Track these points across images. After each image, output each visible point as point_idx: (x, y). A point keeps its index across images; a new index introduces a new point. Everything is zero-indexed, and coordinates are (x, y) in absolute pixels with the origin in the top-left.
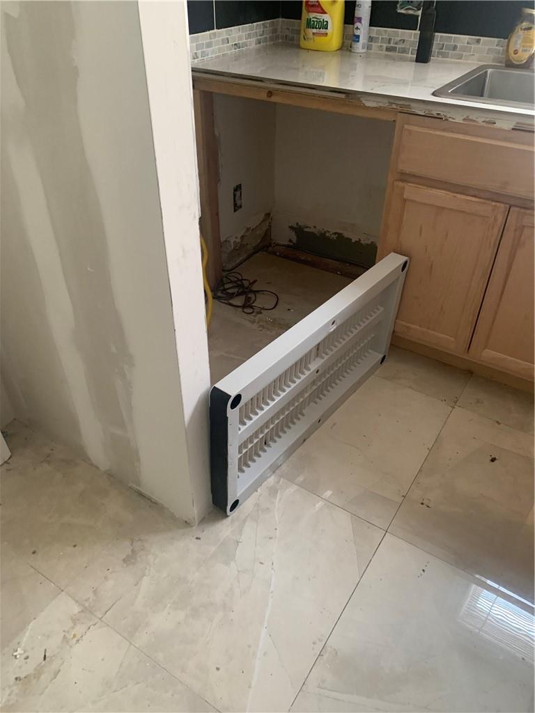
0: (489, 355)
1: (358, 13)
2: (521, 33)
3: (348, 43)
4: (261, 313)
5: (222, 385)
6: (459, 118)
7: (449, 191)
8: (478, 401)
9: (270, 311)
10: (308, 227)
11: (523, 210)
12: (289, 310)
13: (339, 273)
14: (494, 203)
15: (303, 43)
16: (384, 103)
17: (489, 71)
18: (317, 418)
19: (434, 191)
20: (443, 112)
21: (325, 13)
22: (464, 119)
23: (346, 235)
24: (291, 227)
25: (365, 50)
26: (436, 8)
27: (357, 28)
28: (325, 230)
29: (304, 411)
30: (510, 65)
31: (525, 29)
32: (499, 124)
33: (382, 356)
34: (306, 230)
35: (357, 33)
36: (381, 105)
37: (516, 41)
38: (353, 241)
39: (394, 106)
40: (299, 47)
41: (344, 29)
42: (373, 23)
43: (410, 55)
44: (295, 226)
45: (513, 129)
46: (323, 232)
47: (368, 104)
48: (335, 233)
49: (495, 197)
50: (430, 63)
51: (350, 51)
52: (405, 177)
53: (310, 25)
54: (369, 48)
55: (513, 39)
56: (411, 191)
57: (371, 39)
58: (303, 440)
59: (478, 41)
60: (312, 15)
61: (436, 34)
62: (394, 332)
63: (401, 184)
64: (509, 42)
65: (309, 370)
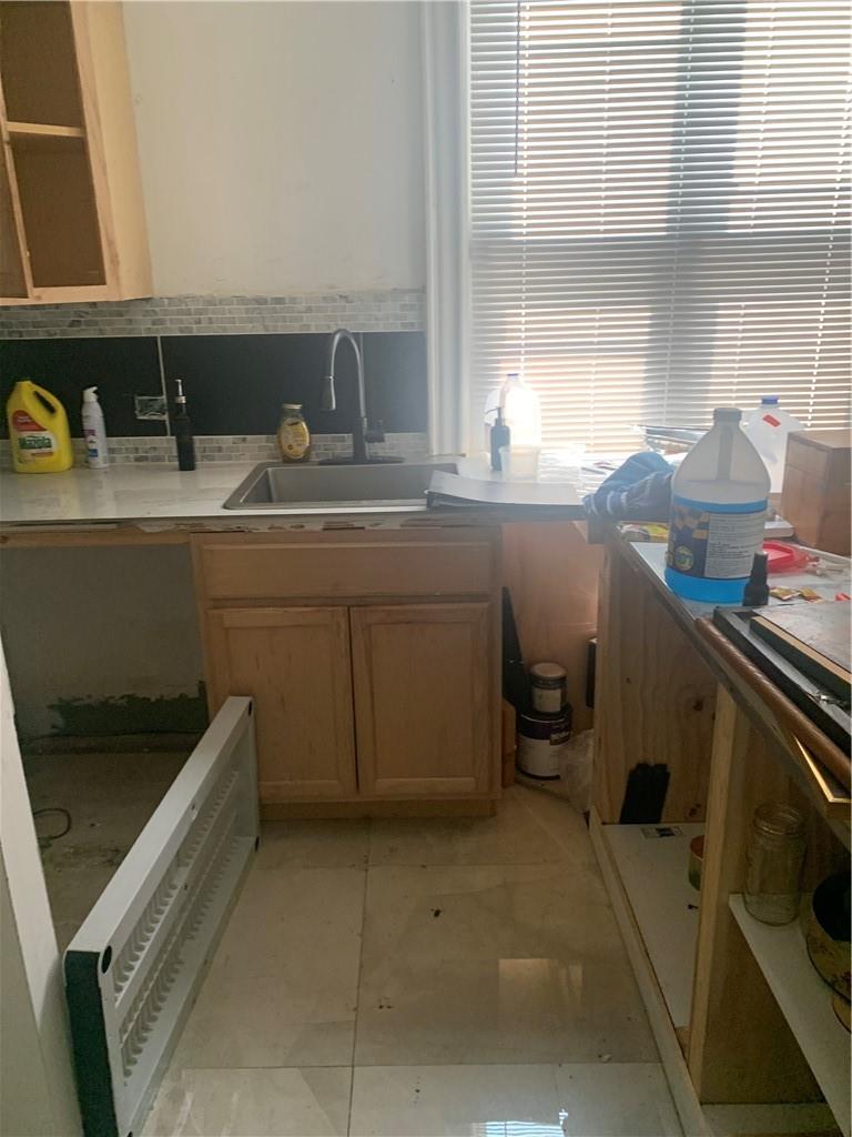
0: (385, 785)
1: (87, 425)
2: (289, 428)
3: (83, 460)
4: (50, 845)
5: (79, 943)
6: (263, 528)
7: (276, 606)
8: (392, 850)
9: (62, 838)
10: (79, 699)
11: (363, 609)
12: (93, 825)
13: (146, 750)
14: (330, 609)
15: (19, 467)
16: (170, 526)
17: (270, 469)
18: (201, 960)
19: (259, 611)
20: (242, 524)
21: (45, 430)
22: (270, 528)
23: (141, 694)
24: (51, 707)
25: (107, 465)
26: (188, 414)
27: (92, 442)
28: (107, 695)
29: (180, 957)
30: (288, 460)
31: (292, 424)
32: (308, 527)
33: (255, 839)
34: (76, 704)
35: (92, 446)
36: (166, 528)
37: (287, 437)
38: (153, 699)
39: (182, 527)
40: (13, 471)
41: (73, 445)
42: (110, 433)
43: (167, 463)
44: (56, 702)
45: (325, 529)
46: (103, 700)
47: (148, 530)
48: (122, 698)
49: (328, 602)
50: (197, 470)
51: (88, 467)
52: (220, 603)
53: (23, 444)
54: (112, 460)
55: (283, 435)
56: (232, 617)
57: (111, 451)
58: (192, 1002)
59: (244, 440)
60: (25, 435)
61: (195, 437)
62: (260, 800)
63: (216, 612)
64: (279, 437)
65: (174, 888)
